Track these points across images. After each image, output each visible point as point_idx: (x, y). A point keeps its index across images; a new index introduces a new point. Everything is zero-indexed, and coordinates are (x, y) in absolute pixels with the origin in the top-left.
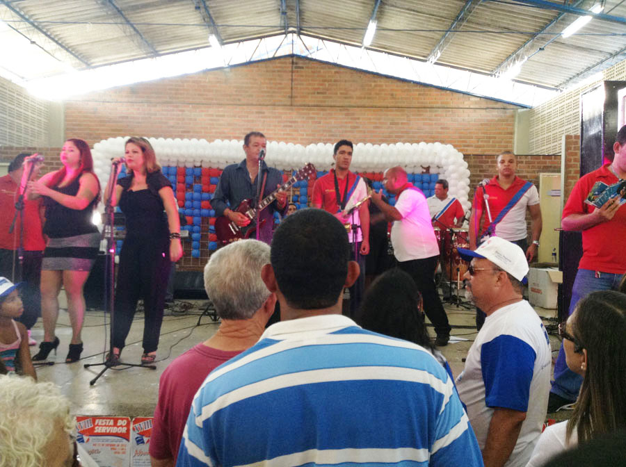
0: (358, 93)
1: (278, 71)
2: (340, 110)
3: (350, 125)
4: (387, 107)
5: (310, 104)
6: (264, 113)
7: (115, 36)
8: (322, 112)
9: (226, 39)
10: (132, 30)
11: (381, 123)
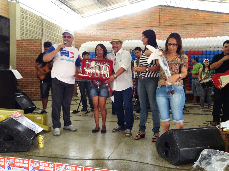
0: (189, 19)
1: (154, 12)
2: (181, 26)
3: (185, 33)
4: (202, 24)
5: (167, 25)
7: (91, 4)
8: (172, 28)
9: (133, 1)
11: (199, 31)
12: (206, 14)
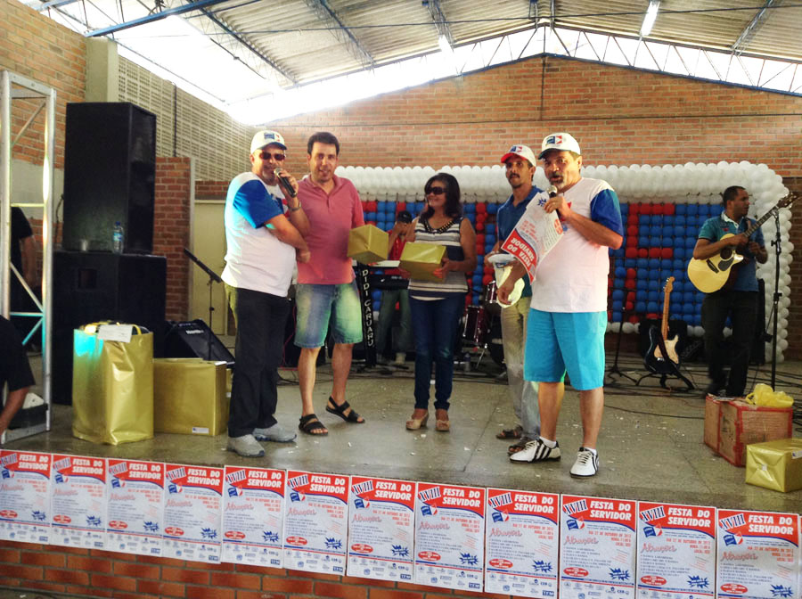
0: (633, 100)
1: (525, 76)
2: (608, 123)
3: (620, 142)
4: (674, 117)
5: (566, 116)
6: (504, 131)
7: (327, 46)
8: (581, 127)
9: (459, 40)
10: (347, 36)
11: (663, 138)
12: (685, 86)
